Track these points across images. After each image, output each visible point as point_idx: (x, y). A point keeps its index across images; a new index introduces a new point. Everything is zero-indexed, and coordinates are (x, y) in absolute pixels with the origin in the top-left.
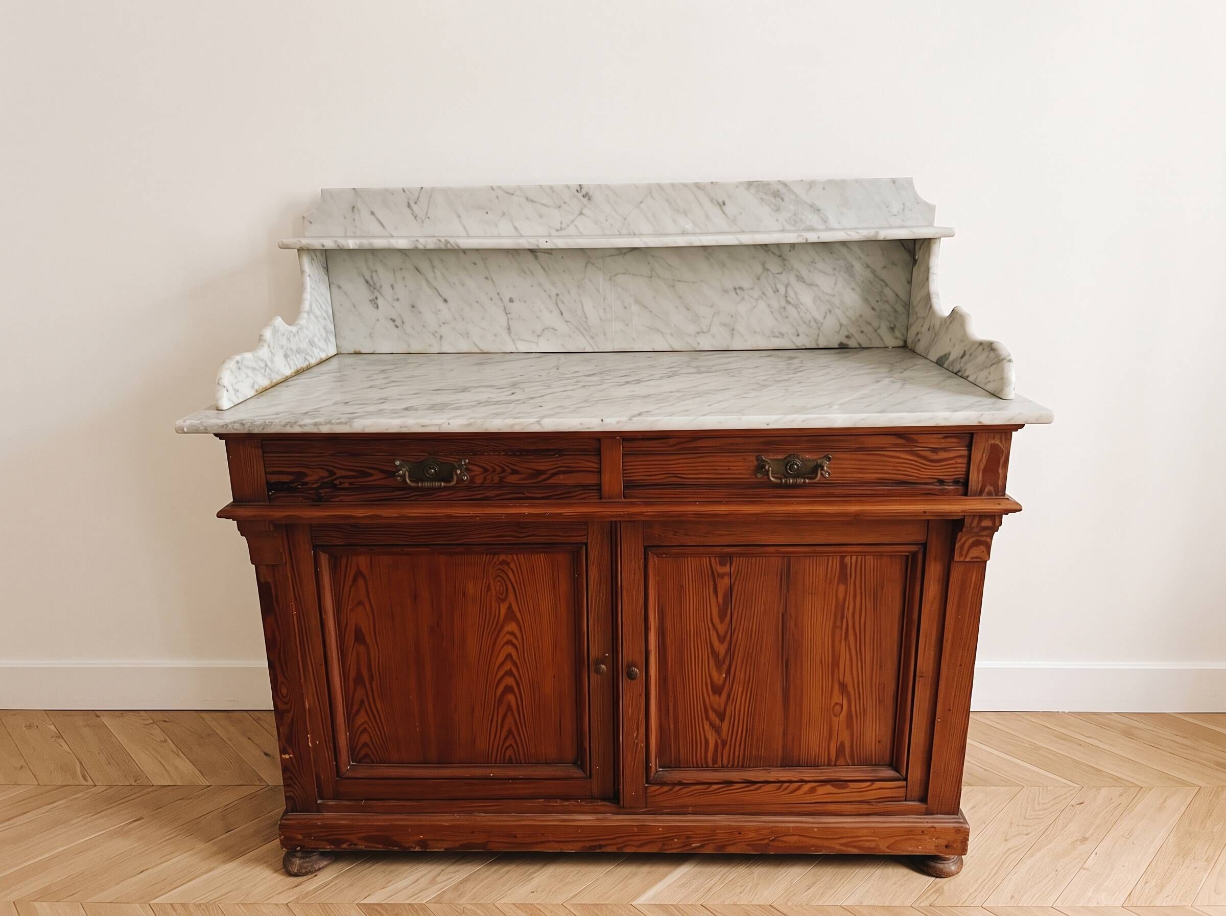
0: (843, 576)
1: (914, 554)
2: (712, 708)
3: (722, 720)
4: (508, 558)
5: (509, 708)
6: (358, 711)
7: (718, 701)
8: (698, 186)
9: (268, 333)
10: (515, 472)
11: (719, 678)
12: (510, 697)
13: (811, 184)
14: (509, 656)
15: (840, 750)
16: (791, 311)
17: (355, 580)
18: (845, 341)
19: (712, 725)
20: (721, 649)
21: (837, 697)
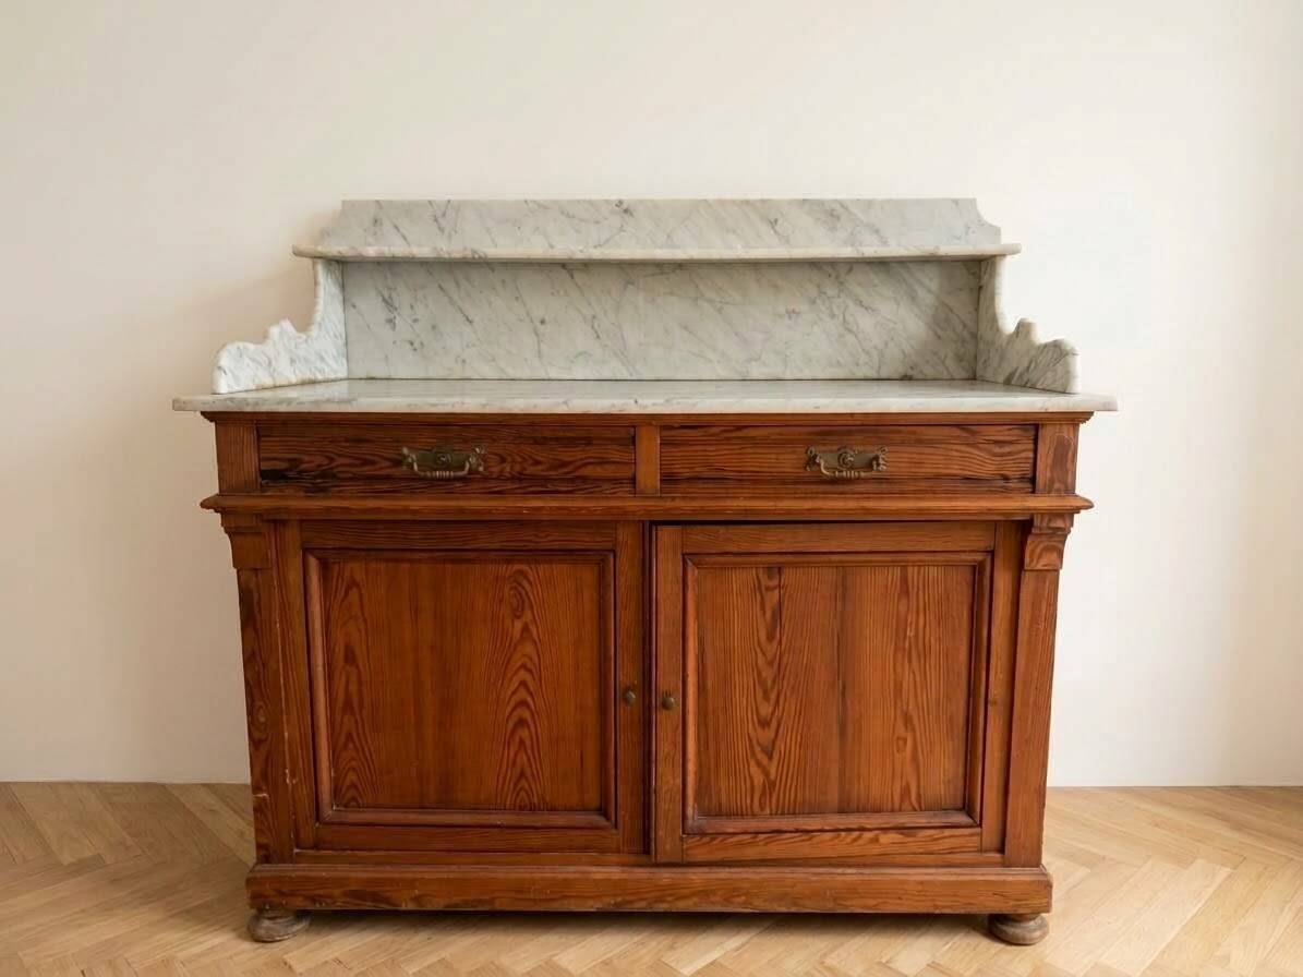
0: (905, 591)
1: (982, 564)
2: (758, 743)
3: (770, 758)
4: (525, 567)
5: (522, 742)
6: (345, 747)
7: (766, 735)
8: (747, 202)
9: (274, 331)
10: (537, 463)
11: (765, 710)
12: (524, 733)
13: (869, 204)
14: (523, 683)
15: (906, 791)
16: (850, 338)
17: (348, 589)
18: (910, 372)
19: (759, 764)
20: (768, 674)
21: (901, 730)
